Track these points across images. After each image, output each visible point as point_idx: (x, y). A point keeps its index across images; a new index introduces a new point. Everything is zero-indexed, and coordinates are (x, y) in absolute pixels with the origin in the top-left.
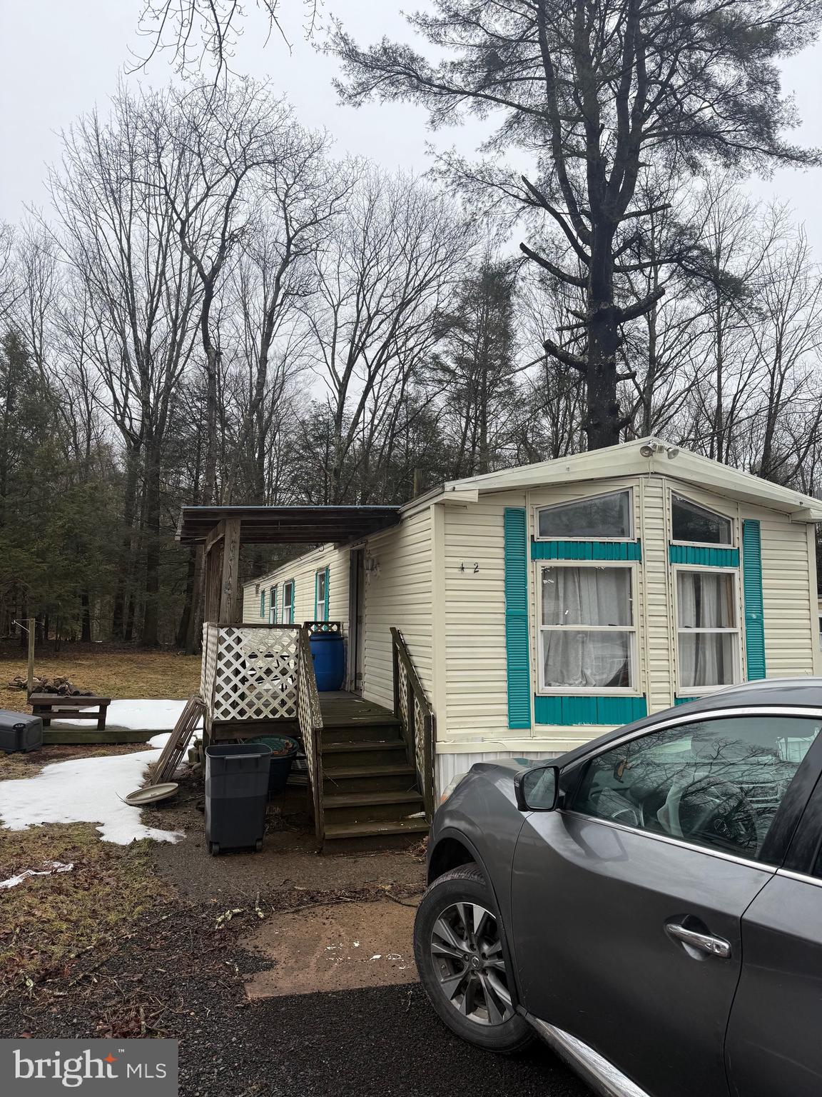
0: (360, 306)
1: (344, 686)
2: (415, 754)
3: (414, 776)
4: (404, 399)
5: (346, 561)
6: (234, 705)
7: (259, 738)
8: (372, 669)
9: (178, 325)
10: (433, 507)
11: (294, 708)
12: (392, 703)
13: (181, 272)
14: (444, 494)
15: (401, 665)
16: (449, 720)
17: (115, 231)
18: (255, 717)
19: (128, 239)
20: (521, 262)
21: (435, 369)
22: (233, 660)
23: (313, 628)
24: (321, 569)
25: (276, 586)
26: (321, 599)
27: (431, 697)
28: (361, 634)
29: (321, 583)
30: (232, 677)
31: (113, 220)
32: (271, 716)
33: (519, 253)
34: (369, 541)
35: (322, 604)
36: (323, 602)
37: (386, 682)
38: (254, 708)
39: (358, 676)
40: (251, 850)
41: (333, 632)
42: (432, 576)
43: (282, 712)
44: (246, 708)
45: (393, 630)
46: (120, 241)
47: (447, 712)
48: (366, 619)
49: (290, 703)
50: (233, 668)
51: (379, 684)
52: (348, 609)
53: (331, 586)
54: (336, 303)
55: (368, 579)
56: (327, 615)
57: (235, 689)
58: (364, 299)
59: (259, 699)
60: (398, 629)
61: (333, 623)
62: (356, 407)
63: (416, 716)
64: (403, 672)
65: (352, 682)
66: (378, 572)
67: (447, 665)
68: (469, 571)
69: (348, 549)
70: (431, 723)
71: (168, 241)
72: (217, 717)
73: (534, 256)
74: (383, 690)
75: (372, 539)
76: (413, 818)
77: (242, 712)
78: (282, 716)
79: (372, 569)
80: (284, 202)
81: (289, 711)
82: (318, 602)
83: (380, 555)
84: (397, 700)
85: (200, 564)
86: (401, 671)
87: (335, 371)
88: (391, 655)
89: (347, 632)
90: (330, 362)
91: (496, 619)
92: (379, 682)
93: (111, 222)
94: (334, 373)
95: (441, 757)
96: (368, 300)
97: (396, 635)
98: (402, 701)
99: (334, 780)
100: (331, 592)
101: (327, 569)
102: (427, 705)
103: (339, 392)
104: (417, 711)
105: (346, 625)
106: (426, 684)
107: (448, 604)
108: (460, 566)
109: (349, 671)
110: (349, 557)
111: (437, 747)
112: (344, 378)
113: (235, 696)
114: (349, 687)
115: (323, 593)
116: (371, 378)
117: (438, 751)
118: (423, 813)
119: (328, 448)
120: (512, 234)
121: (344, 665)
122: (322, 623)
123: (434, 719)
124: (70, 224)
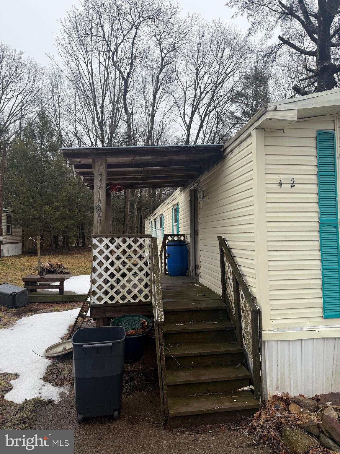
0: (196, 87)
1: (189, 273)
2: (242, 335)
3: (242, 356)
4: (217, 132)
5: (187, 198)
6: (106, 293)
7: (124, 317)
8: (205, 264)
9: (115, 104)
10: (254, 133)
11: (149, 294)
12: (221, 290)
13: (115, 79)
14: (267, 114)
15: (227, 264)
16: (273, 312)
17: (86, 63)
18: (121, 302)
19: (91, 67)
20: (278, 47)
21: (232, 119)
22: (104, 261)
23: (170, 238)
24: (174, 205)
25: (156, 219)
26: (175, 222)
27: (255, 291)
28: (197, 241)
29: (175, 213)
30: (104, 273)
31: (84, 58)
32: (132, 301)
33: (278, 42)
34: (201, 181)
35: (176, 225)
36: (176, 224)
37: (216, 274)
38: (120, 295)
39: (197, 267)
40: (110, 418)
41: (181, 241)
42: (254, 192)
43: (141, 298)
44: (115, 295)
45: (220, 238)
46: (87, 67)
47: (271, 305)
48: (200, 232)
49: (146, 291)
50: (104, 267)
51: (210, 275)
52: (189, 227)
53: (180, 214)
54: (185, 89)
55: (201, 205)
56: (178, 231)
57: (106, 281)
58: (198, 84)
59: (123, 289)
60: (223, 237)
61: (181, 235)
62: (195, 137)
63: (242, 306)
64: (229, 270)
65: (193, 270)
66: (207, 199)
67: (269, 266)
68: (287, 186)
69: (188, 190)
70: (257, 315)
71: (108, 65)
72: (94, 302)
73: (286, 42)
74: (213, 279)
75: (202, 178)
76: (243, 391)
77: (112, 298)
78: (141, 300)
79: (203, 198)
80: (159, 41)
81: (146, 297)
82: (174, 224)
83: (208, 189)
84: (225, 289)
85: (127, 211)
86: (227, 268)
87: (185, 121)
88: (219, 256)
89: (189, 240)
90: (183, 116)
91: (311, 226)
92: (210, 274)
93: (84, 60)
94: (185, 122)
95: (266, 343)
96: (200, 85)
97: (222, 242)
98: (229, 291)
99: (175, 358)
100: (180, 218)
101: (177, 204)
102: (252, 300)
103: (187, 130)
104: (242, 301)
105: (189, 236)
106: (249, 280)
107: (269, 214)
108: (279, 182)
109: (191, 264)
110: (189, 195)
111: (263, 336)
112: (189, 123)
113: (106, 287)
114: (191, 274)
115: (176, 219)
116: (202, 122)
117: (264, 339)
118: (251, 387)
120: (273, 33)
121: (188, 260)
122: (175, 235)
123: (260, 312)
124: (66, 62)
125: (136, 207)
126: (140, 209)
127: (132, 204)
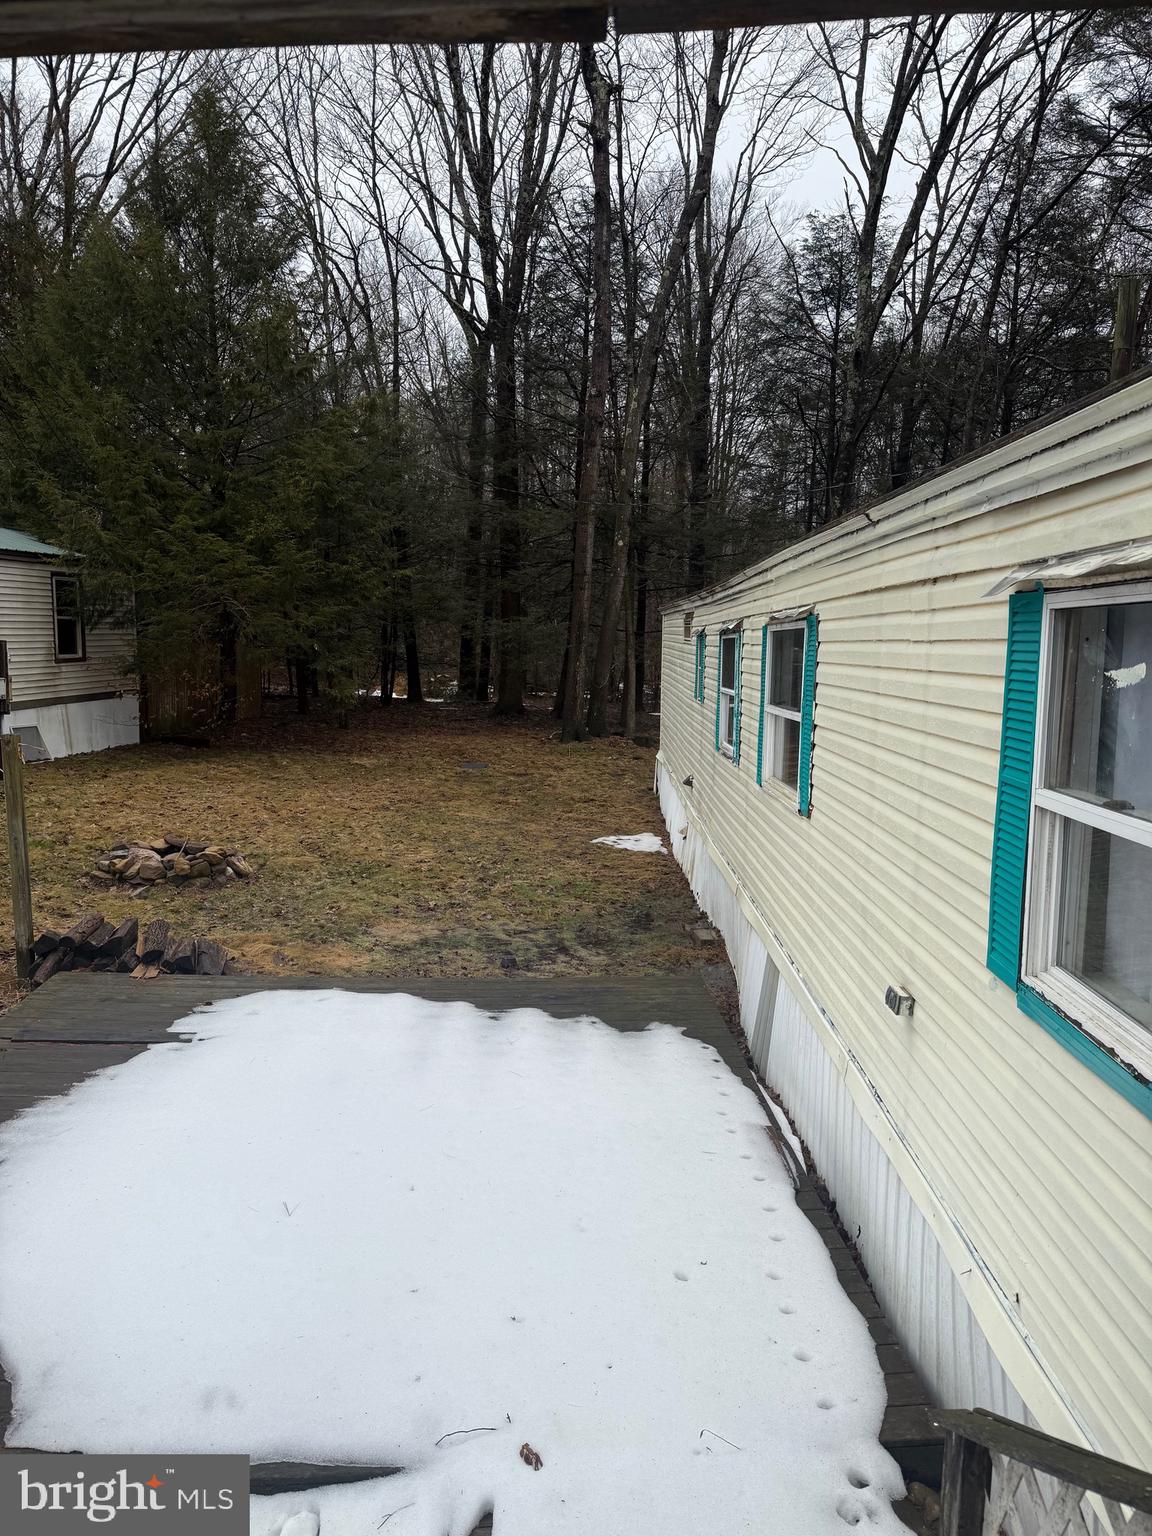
25: (736, 627)
85: (583, 564)
87: (862, 129)
94: (860, 136)
103: (871, 176)
119: (838, 316)
125: (621, 543)
126: (638, 551)
127: (605, 532)
